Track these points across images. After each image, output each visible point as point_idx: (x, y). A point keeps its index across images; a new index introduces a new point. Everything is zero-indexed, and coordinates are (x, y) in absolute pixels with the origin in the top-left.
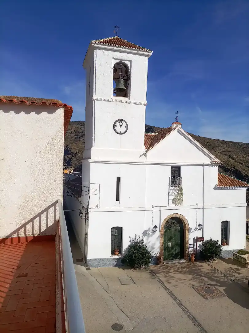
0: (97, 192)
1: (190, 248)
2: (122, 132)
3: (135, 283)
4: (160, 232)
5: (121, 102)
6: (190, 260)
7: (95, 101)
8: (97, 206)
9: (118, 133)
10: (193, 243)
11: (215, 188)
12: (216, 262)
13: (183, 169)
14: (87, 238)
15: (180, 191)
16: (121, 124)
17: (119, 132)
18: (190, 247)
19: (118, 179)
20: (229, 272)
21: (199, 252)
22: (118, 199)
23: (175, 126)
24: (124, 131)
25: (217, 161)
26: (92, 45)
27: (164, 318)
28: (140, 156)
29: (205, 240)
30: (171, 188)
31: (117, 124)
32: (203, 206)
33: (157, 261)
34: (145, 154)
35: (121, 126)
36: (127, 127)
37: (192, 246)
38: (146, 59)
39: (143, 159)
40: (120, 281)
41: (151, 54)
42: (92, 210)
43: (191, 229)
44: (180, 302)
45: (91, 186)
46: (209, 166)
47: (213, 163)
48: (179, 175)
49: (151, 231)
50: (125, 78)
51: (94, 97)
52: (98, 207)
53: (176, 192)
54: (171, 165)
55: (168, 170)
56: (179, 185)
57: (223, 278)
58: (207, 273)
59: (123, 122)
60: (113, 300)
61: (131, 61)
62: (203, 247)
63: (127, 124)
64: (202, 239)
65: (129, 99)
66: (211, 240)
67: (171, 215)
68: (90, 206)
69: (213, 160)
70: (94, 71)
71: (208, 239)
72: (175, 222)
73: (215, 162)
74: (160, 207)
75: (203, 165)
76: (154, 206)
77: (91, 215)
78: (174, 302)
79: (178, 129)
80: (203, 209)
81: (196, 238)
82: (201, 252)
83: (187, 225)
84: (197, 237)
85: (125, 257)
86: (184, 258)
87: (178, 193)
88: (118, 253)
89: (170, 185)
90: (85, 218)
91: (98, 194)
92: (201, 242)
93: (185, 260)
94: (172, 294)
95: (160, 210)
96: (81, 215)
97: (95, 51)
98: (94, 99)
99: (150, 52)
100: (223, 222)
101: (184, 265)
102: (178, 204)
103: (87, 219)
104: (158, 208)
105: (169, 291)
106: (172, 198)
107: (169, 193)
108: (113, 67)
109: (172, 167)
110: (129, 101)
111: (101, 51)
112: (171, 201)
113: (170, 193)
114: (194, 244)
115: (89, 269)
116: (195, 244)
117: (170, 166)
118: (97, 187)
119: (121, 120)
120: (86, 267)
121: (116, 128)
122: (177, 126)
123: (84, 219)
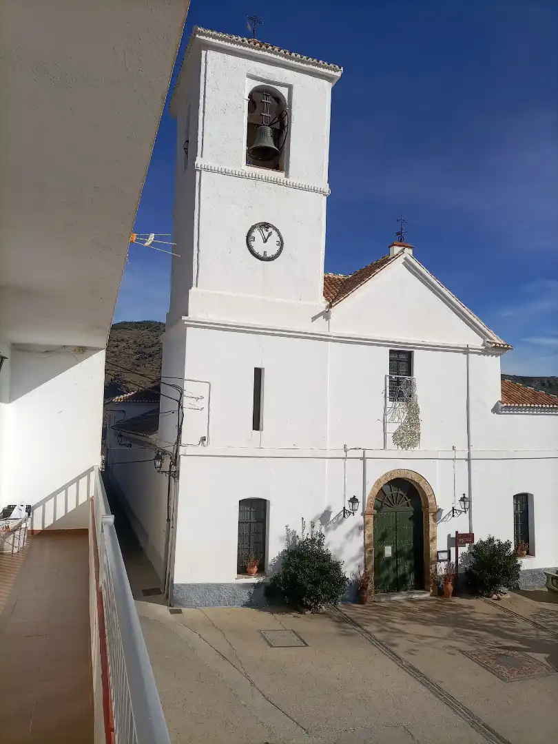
0: (203, 403)
1: (440, 561)
2: (269, 255)
3: (307, 645)
4: (364, 518)
5: (267, 180)
6: (440, 593)
7: (200, 171)
8: (203, 439)
9: (257, 256)
10: (446, 549)
11: (495, 410)
12: (508, 596)
13: (418, 356)
14: (174, 528)
15: (413, 412)
16: (266, 234)
17: (261, 254)
18: (440, 558)
19: (258, 373)
20: (545, 620)
21: (461, 571)
22: (257, 425)
23: (397, 250)
24: (274, 253)
25: (498, 342)
26: (197, 36)
27: (405, 728)
28: (314, 319)
29: (476, 541)
30: (390, 404)
31: (256, 233)
32: (469, 454)
33: (359, 593)
34: (326, 315)
35: (265, 241)
36: (281, 244)
37: (444, 556)
38: (327, 87)
39: (320, 327)
40: (265, 639)
41: (339, 74)
42: (189, 450)
43: (440, 511)
44: (439, 688)
45: (188, 387)
46: (480, 354)
47: (490, 346)
48: (409, 372)
49: (342, 513)
50: (277, 126)
51: (199, 162)
52: (205, 442)
53: (404, 416)
54: (389, 346)
55: (383, 356)
56: (410, 396)
57: (533, 632)
58: (491, 622)
59: (270, 230)
60: (252, 683)
61: (290, 87)
62: (472, 559)
63: (279, 235)
64: (469, 537)
65: (287, 176)
66: (491, 540)
67: (391, 473)
68: (183, 441)
69: (488, 340)
70: (201, 101)
71: (485, 539)
72: (401, 492)
73: (494, 345)
74: (364, 452)
75: (466, 351)
76: (348, 447)
77: (185, 465)
78: (424, 689)
79: (405, 259)
80: (468, 460)
81: (453, 535)
82: (468, 573)
83: (430, 501)
84: (457, 532)
85: (276, 579)
86: (426, 587)
87: (409, 419)
88: (255, 569)
89: (388, 395)
90: (170, 471)
91: (206, 409)
92: (467, 545)
93: (429, 591)
94: (413, 670)
95: (363, 459)
96: (158, 463)
97: (203, 53)
98: (199, 166)
99: (336, 71)
100: (516, 497)
101: (424, 604)
102: (408, 446)
103: (174, 475)
104: (360, 454)
105: (404, 663)
106: (392, 428)
107: (385, 415)
108: (246, 97)
109: (391, 352)
110: (286, 179)
111: (219, 54)
112: (390, 437)
113: (388, 417)
114: (449, 552)
115: (179, 612)
116: (453, 550)
117: (388, 349)
118: (202, 390)
119: (266, 225)
120: (170, 606)
121: (253, 244)
122: (402, 251)
123: (168, 475)
